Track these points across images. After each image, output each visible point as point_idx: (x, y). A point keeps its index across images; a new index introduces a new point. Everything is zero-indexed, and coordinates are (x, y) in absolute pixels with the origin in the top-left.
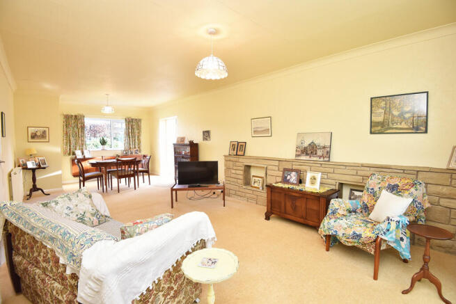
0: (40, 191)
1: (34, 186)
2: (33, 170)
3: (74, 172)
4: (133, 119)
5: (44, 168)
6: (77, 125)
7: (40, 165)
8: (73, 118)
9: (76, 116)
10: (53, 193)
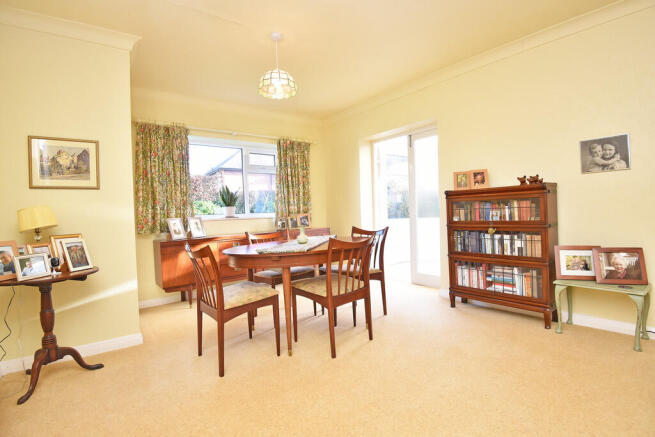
0: (68, 358)
1: (49, 341)
2: (44, 287)
3: (166, 277)
4: (292, 143)
5: (82, 278)
6: (171, 152)
7: (66, 268)
8: (162, 132)
9: (167, 129)
10: (114, 355)
